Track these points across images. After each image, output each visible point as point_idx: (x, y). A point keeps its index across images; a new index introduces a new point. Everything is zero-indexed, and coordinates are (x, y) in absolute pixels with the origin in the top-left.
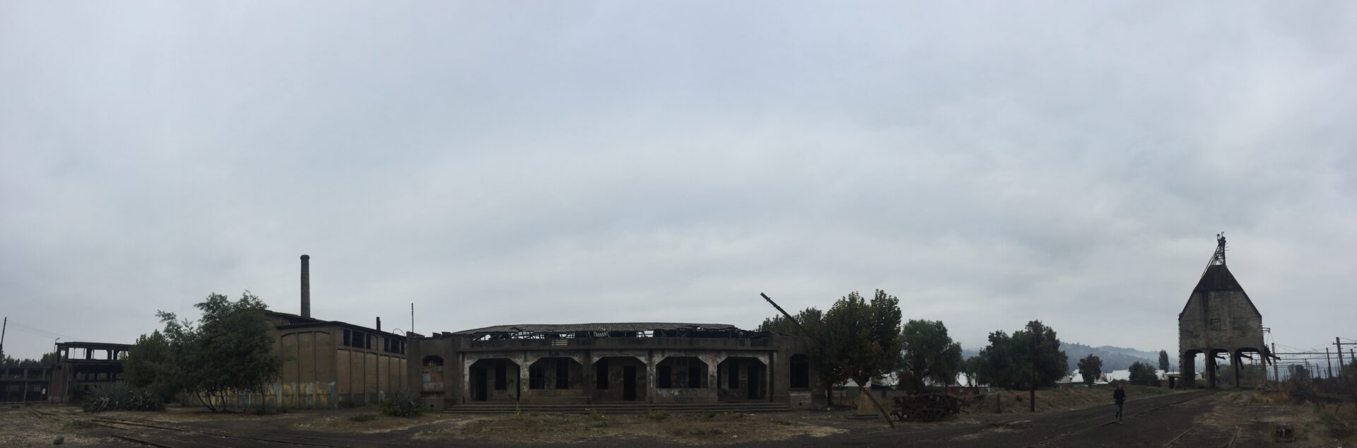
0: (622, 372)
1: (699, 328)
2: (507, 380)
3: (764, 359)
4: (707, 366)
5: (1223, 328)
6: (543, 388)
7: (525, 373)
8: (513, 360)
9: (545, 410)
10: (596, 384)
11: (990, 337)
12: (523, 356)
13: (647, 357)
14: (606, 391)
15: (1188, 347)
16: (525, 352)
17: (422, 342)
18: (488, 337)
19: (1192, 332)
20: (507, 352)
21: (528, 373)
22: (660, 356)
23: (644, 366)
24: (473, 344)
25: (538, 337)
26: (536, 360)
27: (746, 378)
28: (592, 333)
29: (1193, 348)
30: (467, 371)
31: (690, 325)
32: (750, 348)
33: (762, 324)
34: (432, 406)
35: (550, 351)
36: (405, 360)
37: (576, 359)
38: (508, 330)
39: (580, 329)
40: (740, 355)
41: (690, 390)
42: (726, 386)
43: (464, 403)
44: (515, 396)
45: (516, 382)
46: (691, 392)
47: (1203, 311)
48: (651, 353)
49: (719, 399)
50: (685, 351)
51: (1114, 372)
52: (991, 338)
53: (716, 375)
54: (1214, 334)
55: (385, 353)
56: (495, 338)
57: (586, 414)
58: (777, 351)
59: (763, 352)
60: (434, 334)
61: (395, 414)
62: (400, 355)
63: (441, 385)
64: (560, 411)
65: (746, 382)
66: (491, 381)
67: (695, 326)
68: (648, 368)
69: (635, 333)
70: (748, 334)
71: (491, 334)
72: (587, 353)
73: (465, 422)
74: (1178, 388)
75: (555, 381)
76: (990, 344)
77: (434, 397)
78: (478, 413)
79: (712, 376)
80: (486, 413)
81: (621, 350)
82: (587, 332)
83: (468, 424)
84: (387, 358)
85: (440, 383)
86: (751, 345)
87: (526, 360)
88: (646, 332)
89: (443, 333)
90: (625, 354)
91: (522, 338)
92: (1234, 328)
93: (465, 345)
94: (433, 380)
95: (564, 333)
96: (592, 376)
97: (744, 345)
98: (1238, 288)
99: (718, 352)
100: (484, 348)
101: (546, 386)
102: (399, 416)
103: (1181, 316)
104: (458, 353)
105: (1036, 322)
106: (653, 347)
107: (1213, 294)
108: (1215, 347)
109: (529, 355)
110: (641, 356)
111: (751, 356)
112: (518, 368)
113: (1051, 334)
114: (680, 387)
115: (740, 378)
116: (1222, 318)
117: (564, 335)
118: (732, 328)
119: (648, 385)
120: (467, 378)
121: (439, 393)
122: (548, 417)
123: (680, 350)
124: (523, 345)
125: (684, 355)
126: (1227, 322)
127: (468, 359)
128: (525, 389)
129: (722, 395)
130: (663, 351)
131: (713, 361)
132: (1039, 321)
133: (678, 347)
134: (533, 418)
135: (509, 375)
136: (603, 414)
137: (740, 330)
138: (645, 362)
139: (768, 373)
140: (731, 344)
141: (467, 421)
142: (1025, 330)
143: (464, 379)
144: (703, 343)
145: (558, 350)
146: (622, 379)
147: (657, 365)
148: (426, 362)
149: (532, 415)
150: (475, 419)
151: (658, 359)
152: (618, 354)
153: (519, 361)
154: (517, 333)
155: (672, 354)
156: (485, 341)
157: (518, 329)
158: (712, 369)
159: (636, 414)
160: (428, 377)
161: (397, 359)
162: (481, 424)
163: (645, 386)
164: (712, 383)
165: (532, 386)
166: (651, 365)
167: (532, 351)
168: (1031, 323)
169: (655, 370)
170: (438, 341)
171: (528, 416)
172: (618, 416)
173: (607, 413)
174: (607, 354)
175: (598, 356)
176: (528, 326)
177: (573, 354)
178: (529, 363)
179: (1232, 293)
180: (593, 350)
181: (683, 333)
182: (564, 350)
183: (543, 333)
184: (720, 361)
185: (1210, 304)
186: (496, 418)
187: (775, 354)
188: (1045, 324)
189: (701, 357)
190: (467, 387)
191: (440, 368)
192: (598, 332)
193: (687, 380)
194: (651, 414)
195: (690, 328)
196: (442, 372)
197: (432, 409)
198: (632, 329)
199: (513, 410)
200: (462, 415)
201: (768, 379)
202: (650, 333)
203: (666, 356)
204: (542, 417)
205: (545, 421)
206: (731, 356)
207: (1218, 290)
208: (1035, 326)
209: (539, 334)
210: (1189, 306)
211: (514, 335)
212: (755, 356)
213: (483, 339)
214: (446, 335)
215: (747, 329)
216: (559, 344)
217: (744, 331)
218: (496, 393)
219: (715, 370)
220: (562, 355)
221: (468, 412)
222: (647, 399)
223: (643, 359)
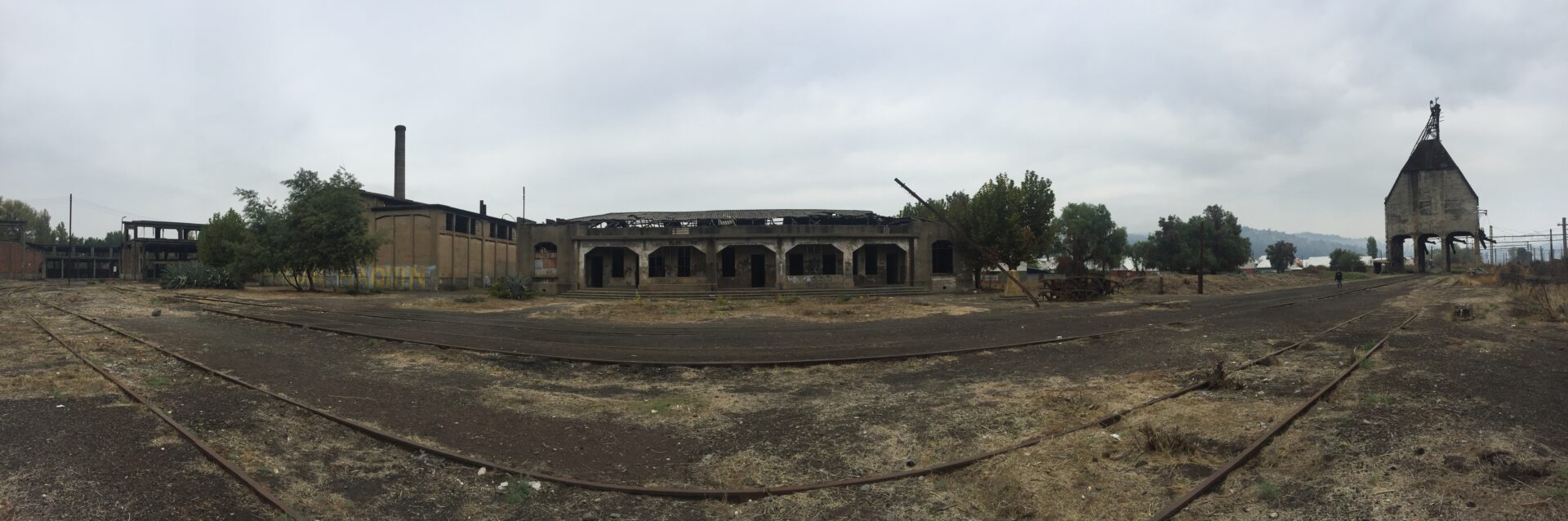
0: (750, 261)
1: (834, 215)
2: (625, 269)
3: (904, 246)
4: (841, 253)
5: (1433, 211)
6: (664, 276)
7: (644, 262)
8: (631, 248)
9: (667, 296)
10: (721, 273)
11: (1160, 222)
12: (642, 245)
13: (776, 245)
14: (733, 278)
15: (1396, 232)
16: (644, 241)
17: (533, 228)
18: (604, 225)
19: (1400, 217)
20: (625, 240)
21: (647, 262)
22: (790, 244)
23: (774, 254)
24: (589, 233)
25: (657, 226)
26: (656, 248)
27: (885, 265)
28: (716, 221)
29: (1402, 234)
30: (582, 259)
31: (824, 211)
32: (889, 235)
33: (903, 209)
34: (544, 290)
35: (671, 240)
36: (514, 247)
37: (699, 247)
38: (625, 218)
39: (704, 217)
40: (878, 242)
41: (824, 276)
42: (862, 272)
43: (578, 289)
44: (634, 284)
45: (634, 270)
46: (825, 278)
47: (1411, 194)
48: (780, 241)
49: (855, 285)
50: (818, 238)
51: (1311, 258)
52: (1162, 222)
53: (851, 262)
54: (1424, 218)
55: (491, 239)
56: (612, 226)
57: (710, 299)
58: (918, 238)
59: (902, 239)
60: (548, 220)
61: (505, 297)
62: (508, 241)
63: (554, 271)
64: (683, 297)
65: (885, 268)
66: (608, 269)
67: (830, 213)
68: (778, 257)
69: (763, 221)
70: (888, 221)
71: (608, 222)
72: (711, 242)
73: (581, 306)
74: (1385, 273)
75: (677, 269)
76: (1160, 229)
77: (546, 283)
78: (595, 298)
79: (848, 263)
80: (603, 297)
81: (748, 239)
82: (710, 220)
83: (584, 308)
84: (493, 243)
85: (552, 269)
86: (891, 232)
87: (645, 249)
88: (774, 220)
89: (557, 219)
90: (751, 243)
91: (640, 226)
92: (1446, 212)
93: (580, 233)
94: (545, 266)
95: (685, 221)
96: (717, 264)
97: (882, 232)
98: (1451, 166)
99: (854, 239)
100: (601, 236)
101: (666, 274)
102: (510, 298)
103: (1387, 200)
104: (573, 241)
105: (1216, 207)
106: (782, 235)
107: (1423, 174)
108: (1424, 232)
109: (648, 244)
110: (769, 244)
111: (890, 243)
112: (637, 257)
113: (1232, 220)
114: (813, 273)
115: (879, 265)
116: (1433, 201)
117: (685, 224)
118: (871, 214)
119: (777, 272)
120: (582, 266)
121: (551, 279)
122: (669, 302)
123: (812, 238)
124: (642, 234)
125: (817, 243)
126: (1439, 206)
127: (584, 247)
128: (644, 277)
129: (859, 281)
130: (793, 239)
131: (848, 248)
132: (1219, 206)
133: (811, 234)
134: (654, 303)
135: (628, 264)
136: (730, 299)
137: (879, 217)
138: (775, 250)
139: (908, 259)
140: (868, 231)
141: (584, 305)
142: (1203, 216)
143: (578, 268)
144: (838, 230)
145: (679, 240)
146: (750, 267)
147: (786, 254)
148: (538, 248)
149: (652, 301)
150: (593, 303)
151: (787, 247)
152: (745, 243)
153: (638, 250)
154: (635, 221)
155: (803, 242)
156: (601, 229)
157: (636, 217)
158: (848, 256)
159: (765, 299)
160: (540, 263)
161: (505, 245)
162: (598, 308)
163: (774, 272)
164: (847, 270)
165: (651, 274)
166: (780, 252)
167: (651, 240)
168: (1209, 207)
169: (784, 258)
170: (551, 228)
171: (647, 302)
172: (746, 301)
173: (733, 299)
174: (733, 243)
175: (723, 245)
176: (645, 213)
177: (696, 243)
178: (649, 252)
179: (1445, 172)
180: (718, 239)
181: (816, 220)
182: (686, 239)
183: (662, 221)
184: (855, 248)
185: (1420, 186)
186: (615, 303)
187: (915, 241)
188: (1226, 208)
189: (835, 245)
190: (582, 274)
191: (553, 255)
192: (722, 220)
193: (822, 266)
194: (781, 298)
195: (825, 214)
196: (555, 259)
197: (544, 294)
198: (760, 217)
199: (633, 296)
200: (577, 300)
201: (908, 264)
202: (779, 221)
203: (797, 243)
204: (661, 303)
205: (667, 306)
206: (868, 243)
207: (1429, 170)
208: (1214, 211)
209: (658, 223)
210: (1396, 189)
211: (631, 223)
212: (894, 243)
213: (599, 227)
214: (560, 222)
215: (887, 216)
216: (680, 232)
217: (883, 217)
218: (612, 281)
219: (851, 258)
220: (684, 244)
221: (582, 297)
222: (778, 286)
223: (771, 247)
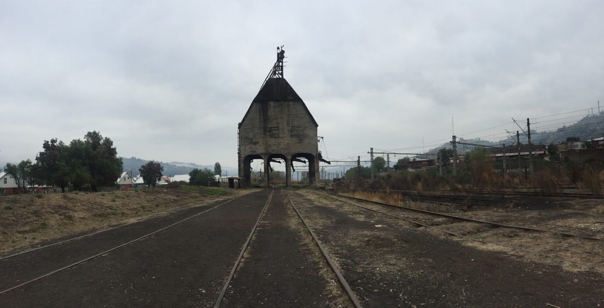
5: (281, 135)
11: (44, 144)
15: (248, 151)
19: (252, 139)
29: (253, 154)
47: (262, 120)
51: (175, 176)
52: (46, 145)
54: (272, 141)
74: (239, 187)
76: (43, 150)
92: (292, 136)
98: (297, 100)
103: (240, 125)
105: (95, 133)
107: (272, 104)
108: (273, 153)
116: (280, 126)
126: (286, 131)
132: (97, 132)
179: (291, 103)
185: (269, 114)
207: (277, 101)
210: (249, 115)
